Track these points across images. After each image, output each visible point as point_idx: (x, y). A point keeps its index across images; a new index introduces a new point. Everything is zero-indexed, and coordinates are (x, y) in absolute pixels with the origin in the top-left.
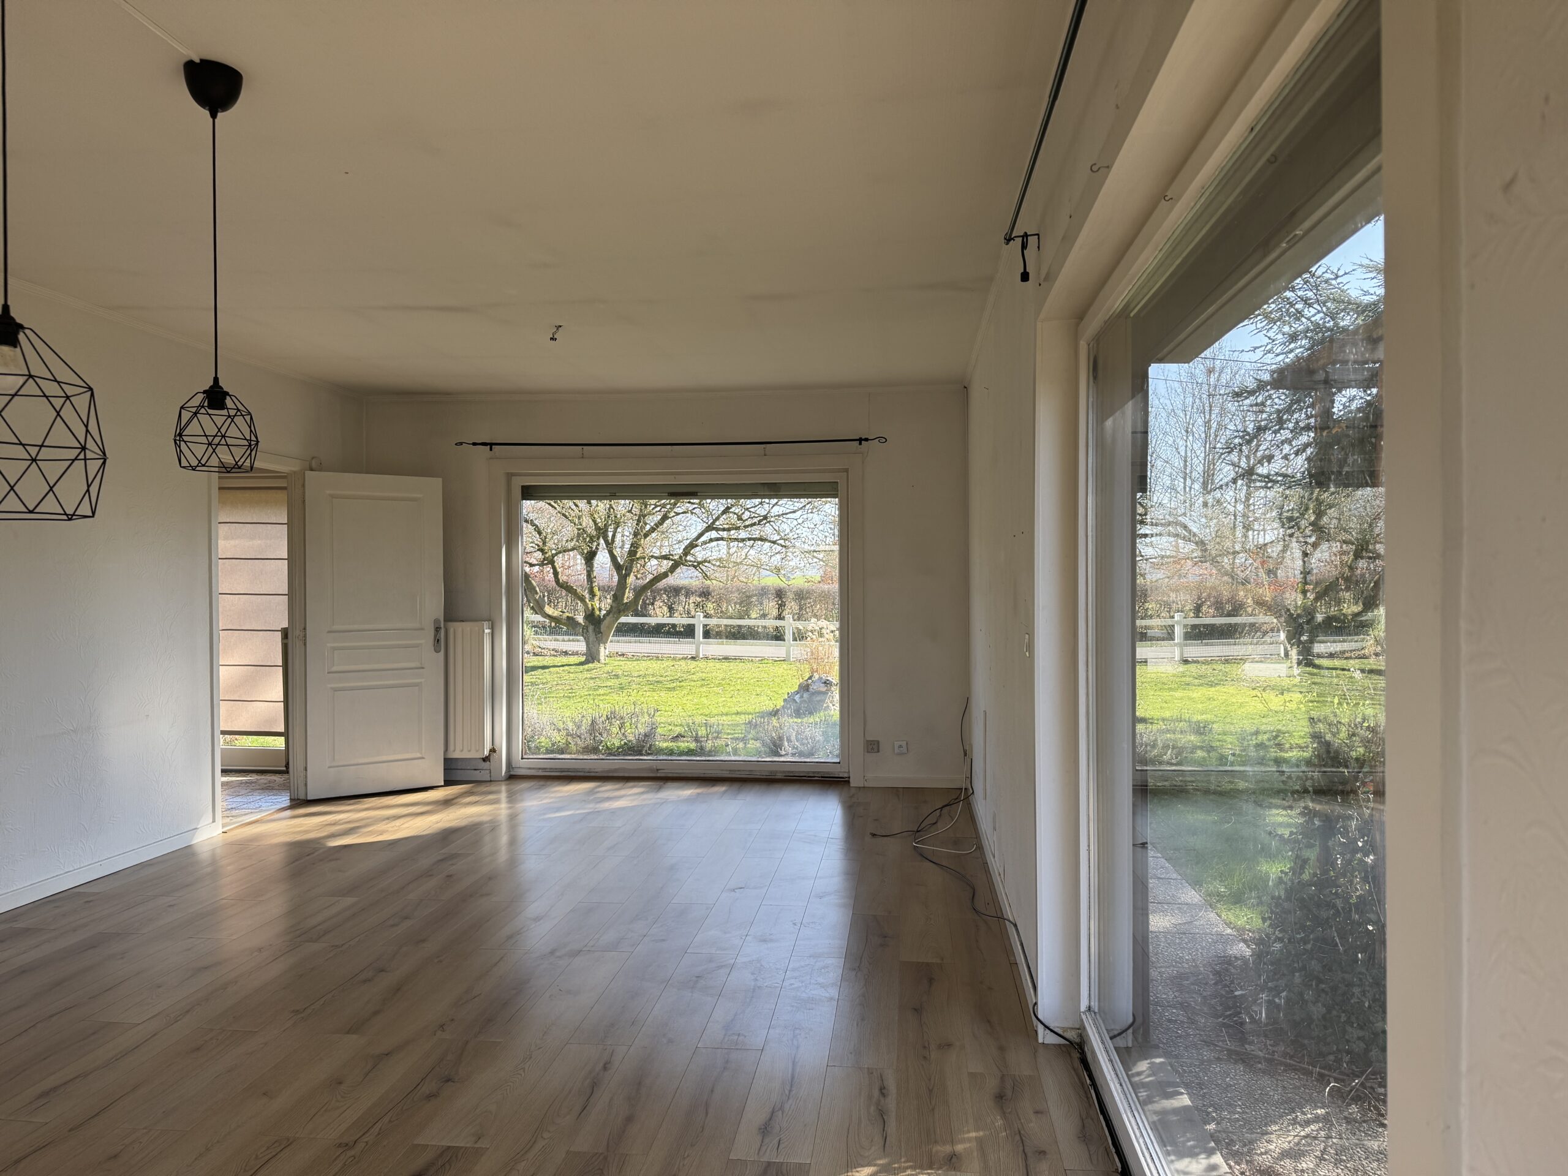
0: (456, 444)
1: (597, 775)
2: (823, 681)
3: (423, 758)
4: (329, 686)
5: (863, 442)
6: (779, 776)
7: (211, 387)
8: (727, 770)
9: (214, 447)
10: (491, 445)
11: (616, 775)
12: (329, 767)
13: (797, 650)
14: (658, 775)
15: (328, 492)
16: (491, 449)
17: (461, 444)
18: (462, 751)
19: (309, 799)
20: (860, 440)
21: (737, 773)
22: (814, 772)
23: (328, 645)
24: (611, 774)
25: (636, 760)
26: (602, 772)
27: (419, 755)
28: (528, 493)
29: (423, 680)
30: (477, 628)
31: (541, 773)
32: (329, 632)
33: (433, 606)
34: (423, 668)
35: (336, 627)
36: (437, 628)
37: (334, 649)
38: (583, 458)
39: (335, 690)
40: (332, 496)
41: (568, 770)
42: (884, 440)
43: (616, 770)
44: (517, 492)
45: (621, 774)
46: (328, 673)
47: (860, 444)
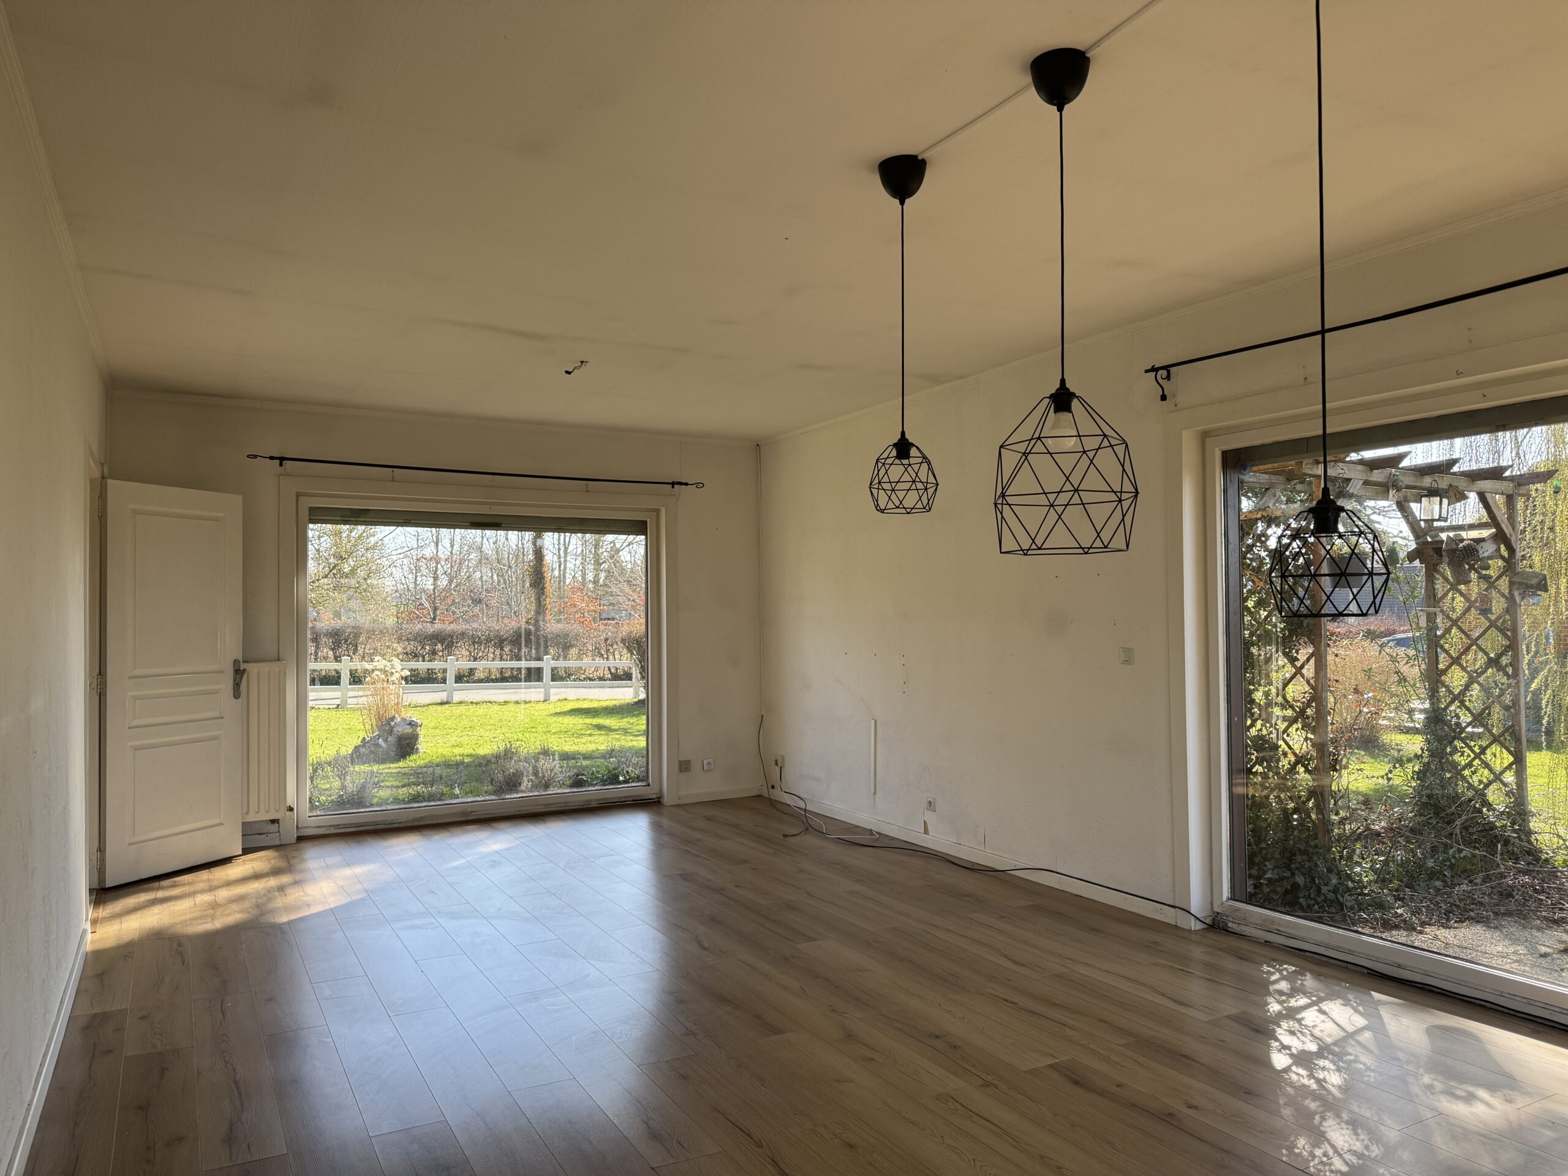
0: (248, 456)
1: (401, 825)
2: (407, 722)
3: (221, 824)
4: (130, 744)
5: (675, 486)
6: (594, 804)
7: (899, 440)
8: (541, 805)
10: (282, 460)
11: (422, 823)
12: (129, 845)
13: (357, 696)
15: (131, 506)
16: (281, 465)
17: (255, 456)
18: (257, 812)
19: (108, 884)
20: (673, 484)
21: (552, 806)
22: (626, 797)
23: (129, 694)
24: (416, 824)
25: (445, 805)
26: (407, 821)
27: (218, 821)
28: (320, 515)
29: (221, 732)
30: (277, 669)
31: (333, 831)
32: (130, 678)
33: (230, 647)
34: (222, 718)
35: (139, 672)
36: (236, 671)
37: (136, 698)
38: (393, 481)
39: (136, 748)
40: (135, 512)
41: (366, 824)
42: (702, 485)
43: (422, 818)
44: (304, 514)
45: (428, 822)
46: (129, 728)
47: (673, 487)
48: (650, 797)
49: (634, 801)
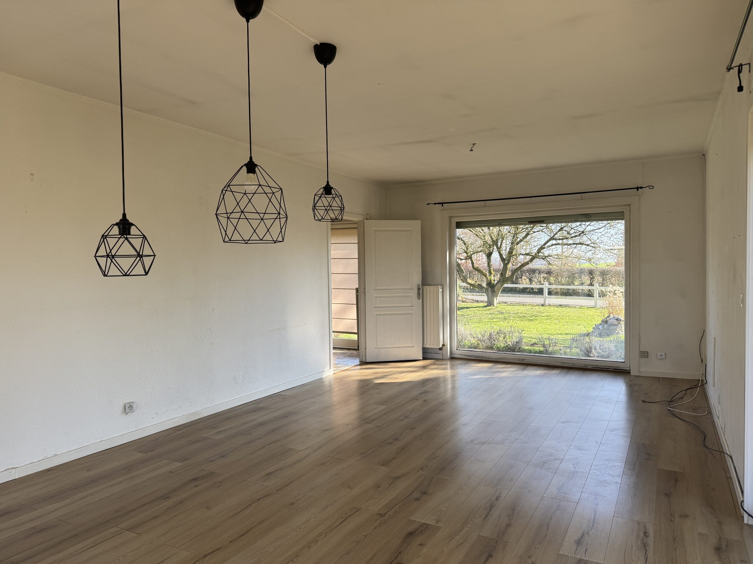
0: (427, 204)
1: (493, 360)
2: (615, 319)
3: (413, 347)
4: (375, 313)
5: (639, 189)
6: (590, 367)
7: (326, 185)
9: (327, 211)
10: (442, 204)
11: (501, 361)
12: (375, 348)
13: (601, 302)
14: (524, 362)
15: (374, 229)
16: (442, 206)
17: (429, 204)
18: (430, 345)
19: (367, 361)
21: (566, 364)
22: (609, 366)
23: (374, 295)
24: (499, 360)
25: (512, 354)
26: (495, 359)
27: (411, 345)
28: (459, 225)
29: (413, 312)
30: (436, 289)
31: (465, 357)
32: (374, 290)
33: (417, 279)
34: (413, 306)
35: (377, 288)
36: (419, 288)
37: (377, 297)
38: (485, 207)
39: (377, 315)
40: (376, 231)
41: (478, 357)
42: (653, 187)
43: (502, 358)
44: (454, 225)
45: (505, 361)
46: (374, 307)
48: (625, 369)
49: (614, 369)
